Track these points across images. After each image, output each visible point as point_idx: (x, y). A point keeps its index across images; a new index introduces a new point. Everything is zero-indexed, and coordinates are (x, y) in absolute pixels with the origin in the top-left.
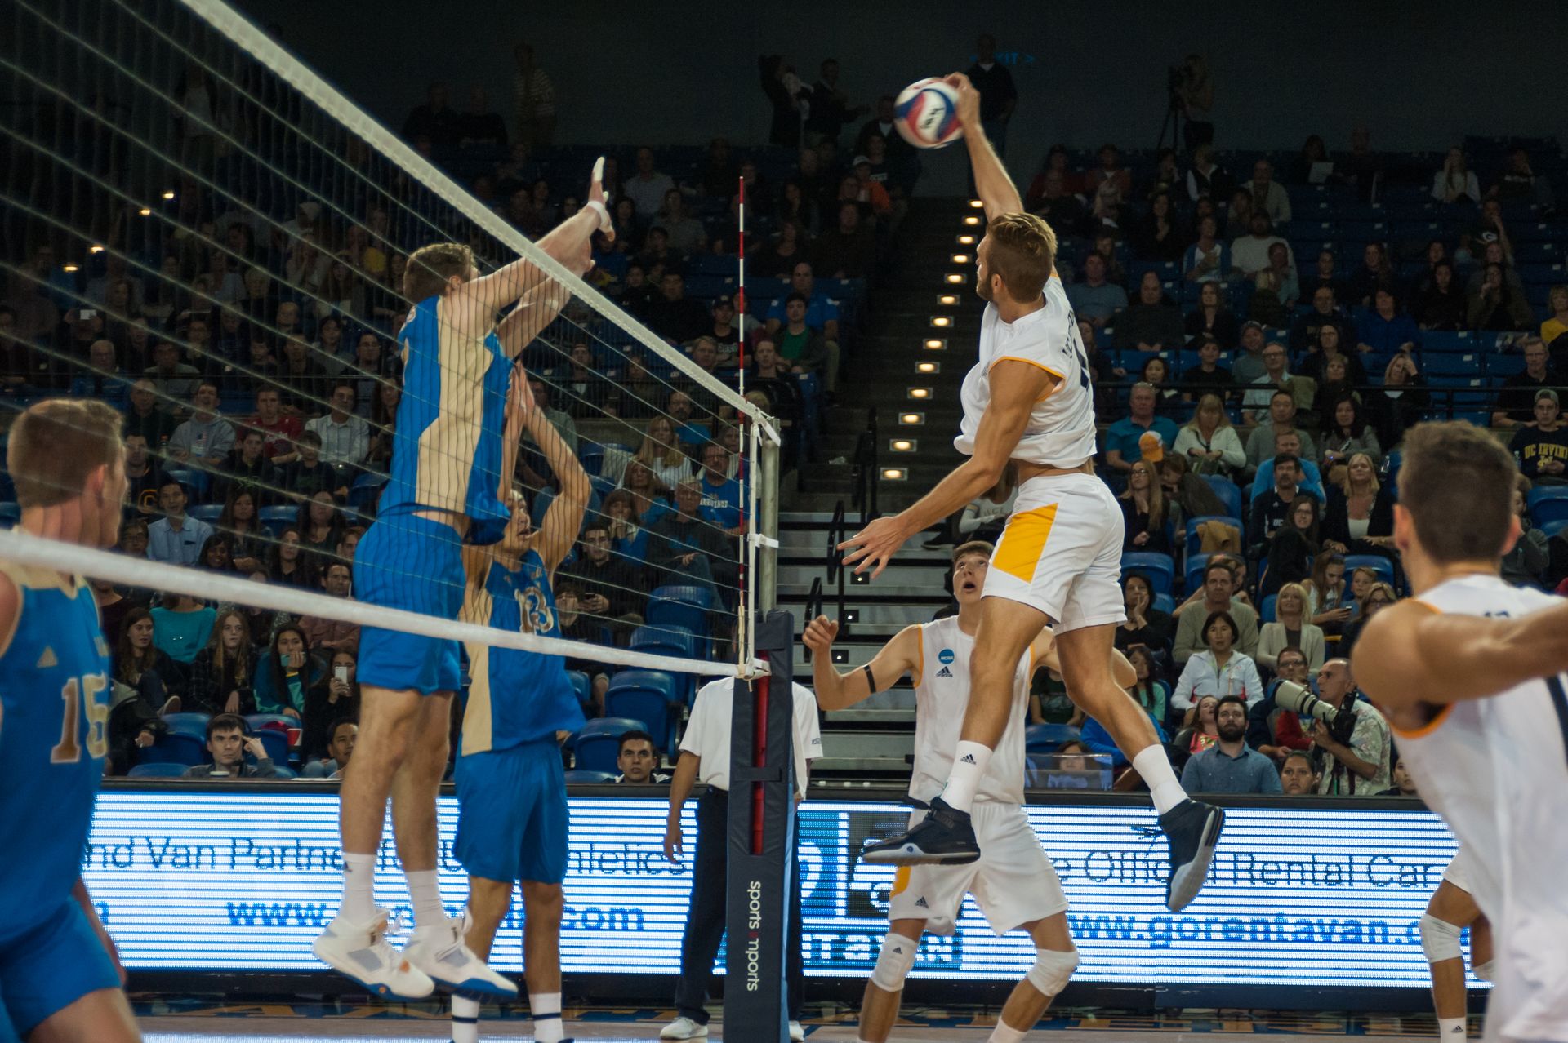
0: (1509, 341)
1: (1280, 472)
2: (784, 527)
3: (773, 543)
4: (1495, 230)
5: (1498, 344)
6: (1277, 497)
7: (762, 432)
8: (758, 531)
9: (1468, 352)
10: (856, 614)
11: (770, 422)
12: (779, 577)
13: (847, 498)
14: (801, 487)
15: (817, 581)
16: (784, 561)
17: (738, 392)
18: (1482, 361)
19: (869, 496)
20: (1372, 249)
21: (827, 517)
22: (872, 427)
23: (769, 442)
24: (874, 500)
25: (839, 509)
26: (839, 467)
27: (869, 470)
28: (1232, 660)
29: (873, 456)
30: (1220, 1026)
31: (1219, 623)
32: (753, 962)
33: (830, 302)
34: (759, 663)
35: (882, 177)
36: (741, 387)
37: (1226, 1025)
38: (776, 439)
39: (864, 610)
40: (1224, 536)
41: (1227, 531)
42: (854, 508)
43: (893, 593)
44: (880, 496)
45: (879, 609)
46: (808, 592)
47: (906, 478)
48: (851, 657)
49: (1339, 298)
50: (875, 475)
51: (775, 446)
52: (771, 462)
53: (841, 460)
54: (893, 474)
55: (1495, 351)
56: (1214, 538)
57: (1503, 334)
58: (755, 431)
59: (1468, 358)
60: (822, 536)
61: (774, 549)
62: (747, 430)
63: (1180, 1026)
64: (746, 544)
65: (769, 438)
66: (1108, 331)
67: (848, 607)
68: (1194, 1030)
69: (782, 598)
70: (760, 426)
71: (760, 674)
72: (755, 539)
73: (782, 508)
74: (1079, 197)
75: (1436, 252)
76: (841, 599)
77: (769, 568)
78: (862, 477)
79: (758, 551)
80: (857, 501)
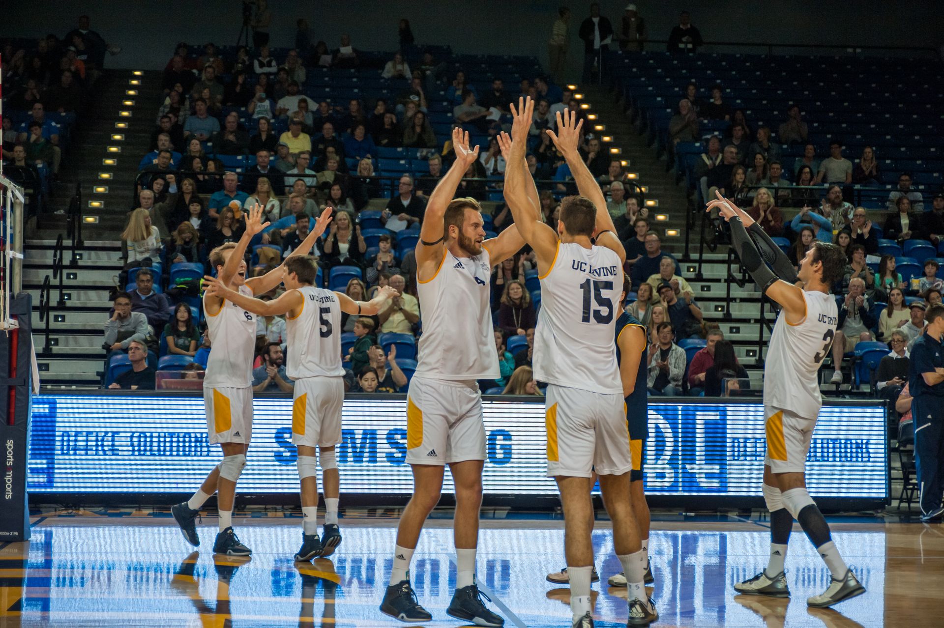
0: (424, 153)
2: (26, 248)
3: (20, 256)
4: (418, 94)
5: (418, 155)
7: (13, 195)
8: (12, 249)
9: (402, 159)
10: (69, 295)
11: (19, 190)
12: (24, 276)
13: (65, 233)
14: (39, 227)
15: (47, 277)
16: (26, 266)
18: (410, 164)
19: (77, 231)
20: (354, 103)
21: (53, 242)
22: (79, 194)
23: (17, 201)
24: (79, 235)
25: (60, 239)
26: (59, 215)
27: (76, 218)
28: (274, 322)
29: (78, 210)
30: (266, 515)
32: (9, 483)
33: (53, 124)
34: (12, 321)
35: (84, 57)
37: (270, 514)
38: (22, 199)
39: (74, 293)
40: (272, 255)
41: (273, 253)
42: (68, 238)
43: (91, 284)
44: (83, 232)
45: (82, 292)
46: (42, 283)
47: (97, 222)
48: (67, 319)
49: (336, 129)
50: (80, 220)
51: (21, 203)
52: (19, 211)
53: (62, 212)
54: (90, 220)
55: (416, 158)
56: (266, 256)
57: (420, 150)
58: (9, 194)
59: (402, 162)
60: (50, 253)
61: (20, 259)
62: (5, 194)
63: (245, 515)
64: (4, 257)
65: (17, 198)
66: (210, 144)
67: (64, 292)
68: (252, 517)
69: (25, 287)
70: (12, 192)
71: (13, 327)
72: (10, 254)
73: (25, 237)
74: (195, 71)
76: (61, 287)
77: (17, 270)
78: (73, 220)
79: (11, 260)
80: (70, 235)
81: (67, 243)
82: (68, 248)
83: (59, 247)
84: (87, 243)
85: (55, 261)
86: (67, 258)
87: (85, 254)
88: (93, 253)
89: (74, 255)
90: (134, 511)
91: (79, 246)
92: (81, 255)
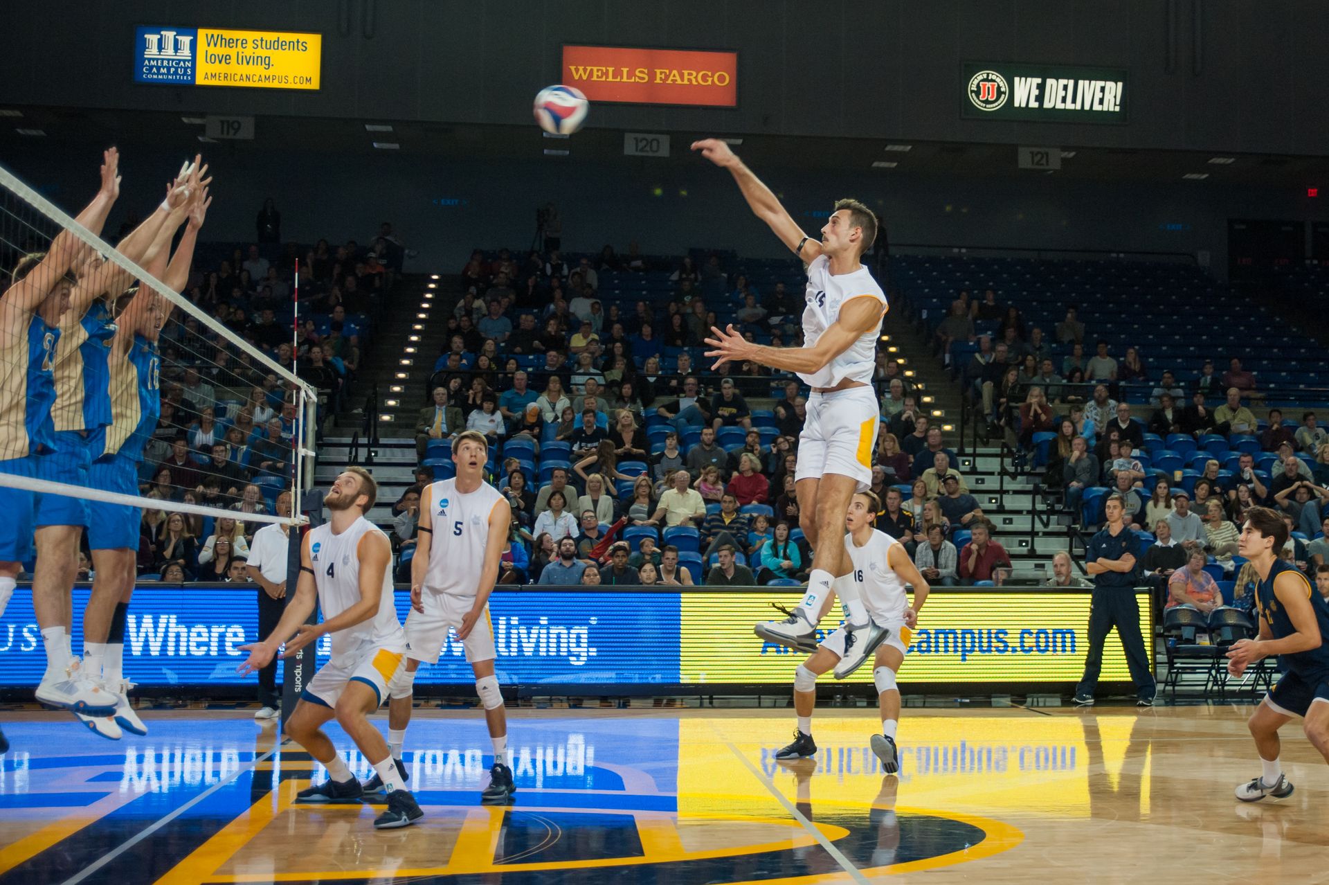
1: (586, 419)
2: (320, 445)
3: (313, 454)
6: (584, 432)
7: (307, 395)
8: (304, 447)
11: (314, 391)
12: (315, 473)
13: (360, 430)
14: (336, 424)
16: (318, 463)
17: (292, 372)
19: (372, 429)
20: (641, 304)
21: (348, 440)
22: (375, 393)
23: (310, 400)
24: (375, 433)
25: (355, 437)
26: (357, 414)
27: (372, 416)
28: (563, 516)
29: (375, 408)
31: (557, 496)
32: (298, 676)
33: (353, 326)
34: (304, 517)
36: (295, 370)
38: (314, 398)
42: (364, 435)
43: (385, 480)
44: (378, 429)
47: (393, 420)
49: (624, 329)
50: (376, 418)
51: (314, 402)
52: (311, 412)
53: (360, 410)
54: (386, 418)
58: (303, 394)
60: (347, 450)
61: (313, 457)
62: (298, 393)
64: (296, 454)
65: (310, 398)
66: (502, 344)
69: (317, 483)
70: (306, 391)
71: (303, 523)
72: (302, 451)
73: (319, 435)
75: (673, 307)
77: (310, 467)
78: (369, 419)
79: (304, 458)
80: (366, 433)
81: (363, 440)
82: (363, 446)
83: (355, 445)
84: (382, 441)
85: (350, 458)
86: (362, 454)
87: (380, 451)
88: (388, 450)
89: (369, 452)
90: (422, 702)
91: (375, 443)
92: (376, 453)
